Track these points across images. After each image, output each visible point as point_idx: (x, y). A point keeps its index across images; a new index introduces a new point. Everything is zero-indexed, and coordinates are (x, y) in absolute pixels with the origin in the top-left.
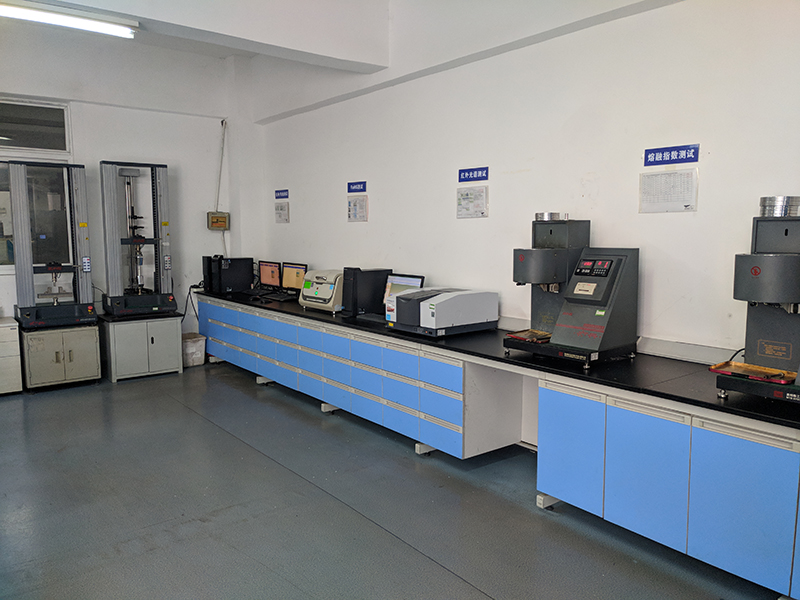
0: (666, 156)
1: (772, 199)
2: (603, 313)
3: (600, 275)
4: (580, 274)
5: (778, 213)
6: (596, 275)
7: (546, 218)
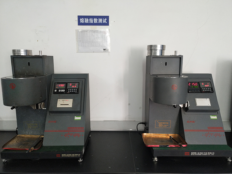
0: (91, 21)
1: (156, 46)
2: (79, 118)
3: (74, 93)
4: (58, 93)
5: (158, 54)
6: (71, 93)
7: (23, 53)
